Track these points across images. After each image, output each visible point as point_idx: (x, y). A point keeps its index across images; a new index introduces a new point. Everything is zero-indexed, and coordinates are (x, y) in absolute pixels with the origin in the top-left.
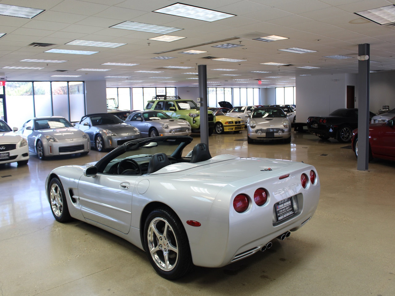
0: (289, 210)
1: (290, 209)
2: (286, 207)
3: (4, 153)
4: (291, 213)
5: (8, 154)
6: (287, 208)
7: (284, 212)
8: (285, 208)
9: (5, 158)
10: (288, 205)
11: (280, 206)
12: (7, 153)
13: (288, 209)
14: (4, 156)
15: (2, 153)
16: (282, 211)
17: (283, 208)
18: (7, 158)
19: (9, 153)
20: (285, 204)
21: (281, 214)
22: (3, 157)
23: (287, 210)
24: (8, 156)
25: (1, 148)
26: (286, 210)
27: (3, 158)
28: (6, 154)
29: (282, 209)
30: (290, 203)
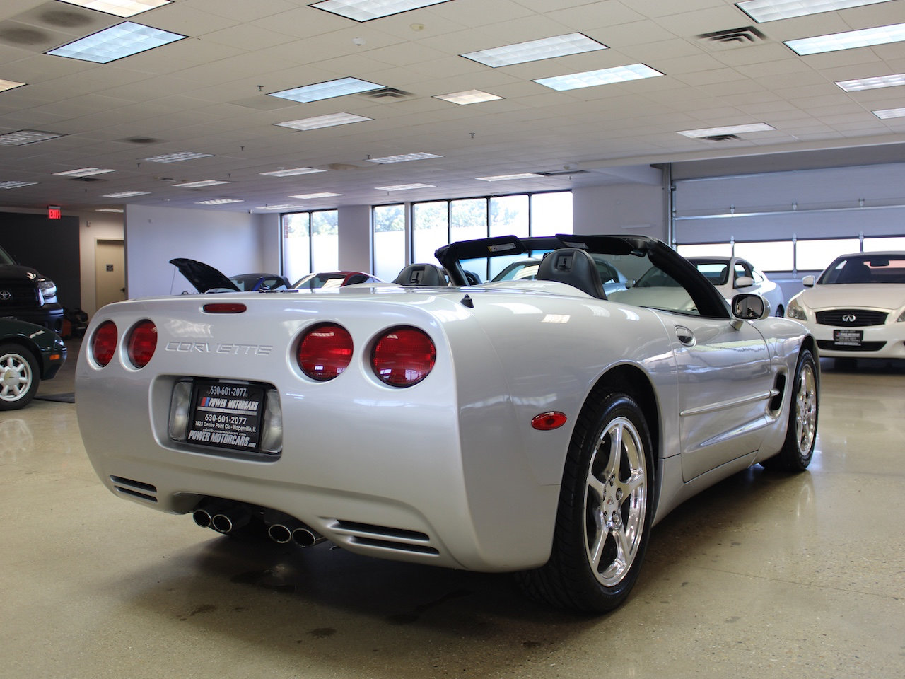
0: (242, 429)
1: (248, 429)
2: (236, 415)
3: (849, 332)
4: (243, 441)
5: (858, 335)
6: (235, 420)
7: (222, 426)
8: (230, 415)
9: (851, 344)
10: (243, 413)
11: (213, 401)
12: (857, 332)
13: (237, 425)
14: (849, 339)
15: (845, 332)
16: (213, 418)
17: (222, 414)
18: (856, 344)
19: (861, 333)
20: (232, 404)
21: (209, 428)
22: (844, 341)
23: (235, 427)
24: (857, 338)
25: (846, 318)
26: (232, 425)
27: (846, 344)
28: (854, 335)
29: (218, 414)
30: (255, 408)
